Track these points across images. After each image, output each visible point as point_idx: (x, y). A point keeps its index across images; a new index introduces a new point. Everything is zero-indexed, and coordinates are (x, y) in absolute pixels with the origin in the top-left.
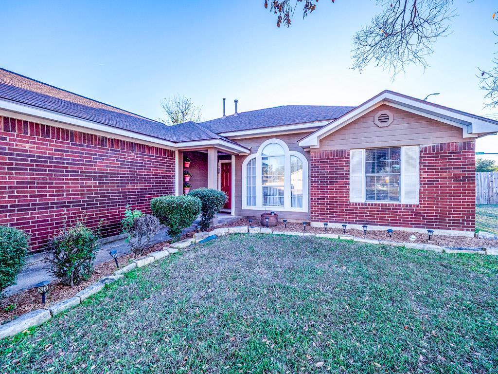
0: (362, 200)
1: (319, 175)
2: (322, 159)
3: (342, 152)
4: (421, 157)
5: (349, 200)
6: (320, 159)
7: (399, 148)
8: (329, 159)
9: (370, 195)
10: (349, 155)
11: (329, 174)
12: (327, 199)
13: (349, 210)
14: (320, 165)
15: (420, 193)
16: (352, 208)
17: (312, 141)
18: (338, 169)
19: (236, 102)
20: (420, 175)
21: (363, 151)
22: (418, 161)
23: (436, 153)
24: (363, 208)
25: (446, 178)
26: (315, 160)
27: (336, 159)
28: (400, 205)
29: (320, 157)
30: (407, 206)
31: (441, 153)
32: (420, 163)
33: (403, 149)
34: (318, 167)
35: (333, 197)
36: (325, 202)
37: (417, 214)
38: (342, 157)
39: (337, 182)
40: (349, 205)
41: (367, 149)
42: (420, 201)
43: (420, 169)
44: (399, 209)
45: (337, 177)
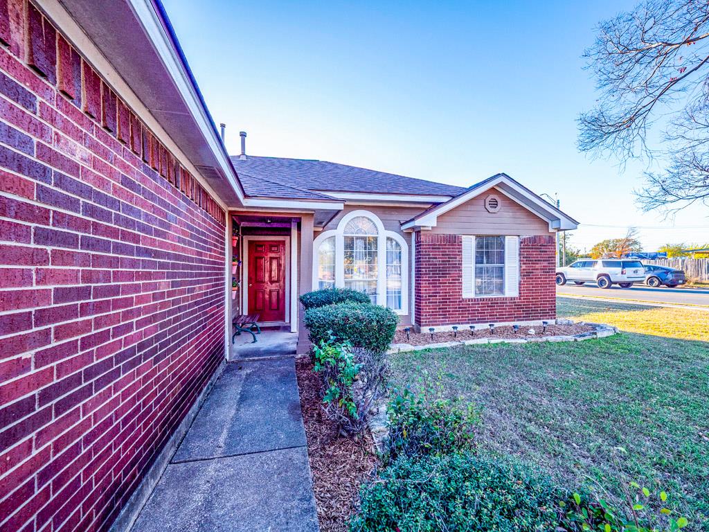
0: (472, 296)
1: (431, 265)
2: (434, 245)
3: (455, 237)
4: (521, 248)
5: (461, 295)
6: (431, 245)
7: (504, 236)
8: (442, 245)
9: (480, 289)
10: (461, 242)
11: (441, 264)
12: (440, 296)
13: (462, 308)
14: (432, 252)
15: (520, 284)
16: (465, 304)
18: (451, 258)
19: (243, 135)
20: (521, 267)
21: (474, 238)
22: (518, 252)
23: (532, 245)
24: (476, 304)
25: (537, 269)
26: (426, 245)
27: (449, 245)
28: (506, 298)
29: (432, 242)
30: (511, 298)
31: (535, 245)
32: (520, 255)
33: (507, 237)
34: (429, 255)
35: (446, 293)
36: (437, 299)
37: (518, 307)
38: (454, 241)
39: (450, 274)
40: (461, 302)
41: (478, 236)
42: (520, 293)
43: (520, 261)
44: (505, 303)
45: (450, 268)
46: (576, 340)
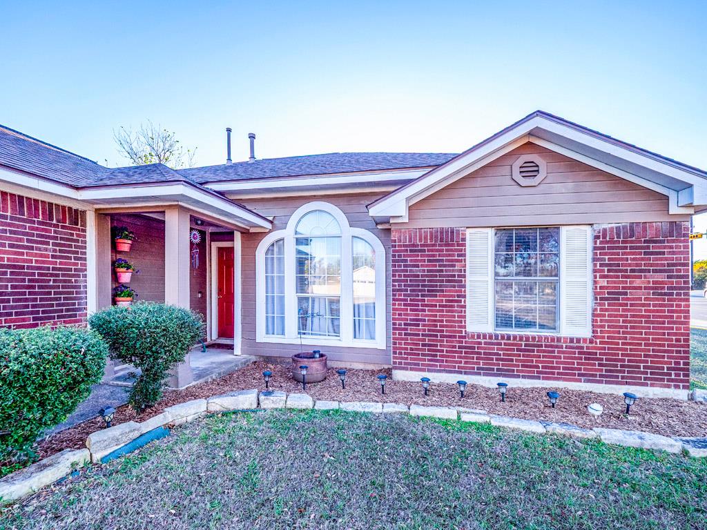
0: (488, 327)
1: (408, 276)
2: (414, 245)
3: (452, 232)
4: (595, 248)
5: (465, 327)
6: (409, 246)
7: (557, 227)
8: (427, 245)
9: (504, 319)
10: (464, 240)
11: (427, 276)
12: (424, 325)
13: (465, 347)
14: (409, 256)
15: (594, 315)
16: (472, 343)
17: (395, 207)
18: (445, 266)
19: (252, 137)
20: (595, 282)
21: (491, 232)
22: (590, 255)
23: (623, 242)
24: (493, 344)
25: (640, 288)
26: (400, 246)
27: (440, 245)
28: (559, 339)
29: (410, 241)
30: (572, 340)
31: (632, 242)
32: (594, 260)
33: (564, 231)
34: (406, 261)
35: (435, 321)
36: (419, 330)
37: (590, 356)
38: (451, 242)
39: (442, 291)
40: (464, 337)
41: (499, 229)
42: (593, 332)
43: (595, 271)
44: (557, 347)
45: (442, 281)
46: (685, 453)
